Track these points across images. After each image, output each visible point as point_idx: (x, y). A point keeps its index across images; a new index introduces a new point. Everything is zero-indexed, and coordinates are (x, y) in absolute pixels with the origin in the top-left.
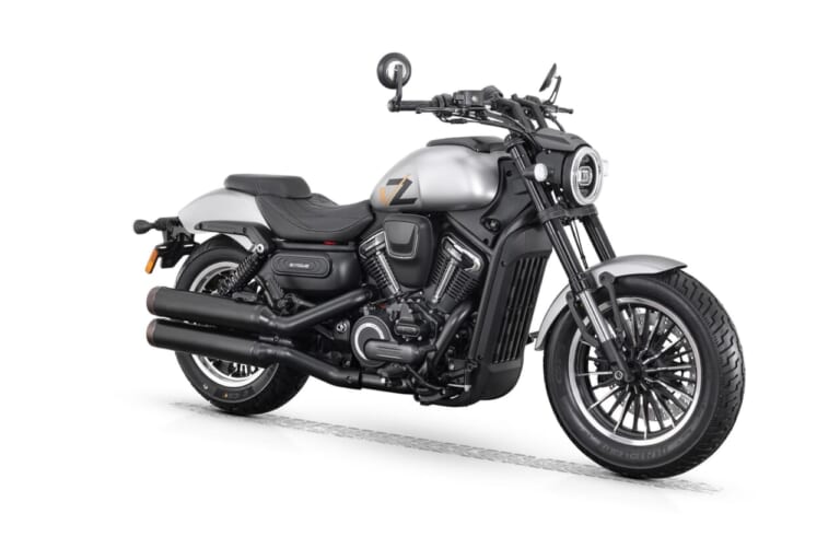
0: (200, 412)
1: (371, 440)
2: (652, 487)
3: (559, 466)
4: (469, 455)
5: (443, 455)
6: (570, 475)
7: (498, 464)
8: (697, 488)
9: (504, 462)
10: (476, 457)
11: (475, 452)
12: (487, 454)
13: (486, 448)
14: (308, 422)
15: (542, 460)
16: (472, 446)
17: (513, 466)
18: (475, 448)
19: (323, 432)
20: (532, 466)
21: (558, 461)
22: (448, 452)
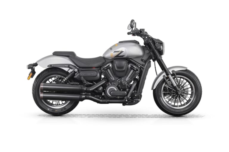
0: (47, 117)
1: (99, 117)
2: (184, 118)
3: (156, 116)
4: (128, 117)
5: (121, 118)
6: (159, 118)
7: (137, 118)
8: (197, 116)
9: (139, 118)
10: (130, 117)
11: (130, 116)
12: (134, 116)
13: (133, 114)
14: (79, 115)
15: (150, 115)
16: (129, 114)
17: (142, 118)
18: (130, 115)
19: (84, 117)
20: (147, 118)
21: (155, 115)
22: (122, 117)
